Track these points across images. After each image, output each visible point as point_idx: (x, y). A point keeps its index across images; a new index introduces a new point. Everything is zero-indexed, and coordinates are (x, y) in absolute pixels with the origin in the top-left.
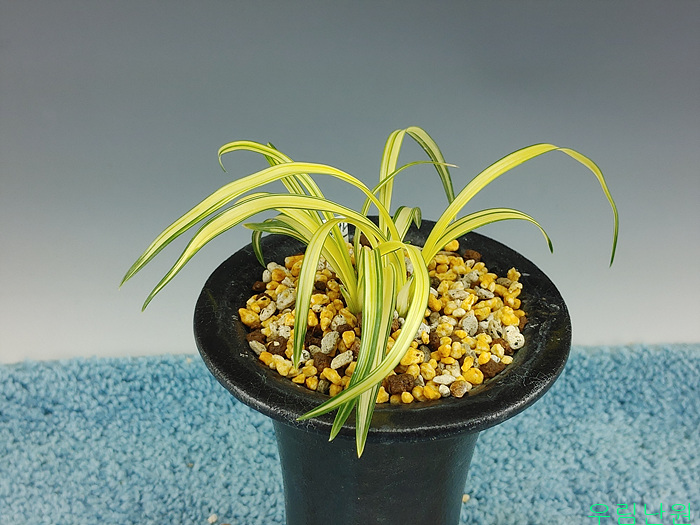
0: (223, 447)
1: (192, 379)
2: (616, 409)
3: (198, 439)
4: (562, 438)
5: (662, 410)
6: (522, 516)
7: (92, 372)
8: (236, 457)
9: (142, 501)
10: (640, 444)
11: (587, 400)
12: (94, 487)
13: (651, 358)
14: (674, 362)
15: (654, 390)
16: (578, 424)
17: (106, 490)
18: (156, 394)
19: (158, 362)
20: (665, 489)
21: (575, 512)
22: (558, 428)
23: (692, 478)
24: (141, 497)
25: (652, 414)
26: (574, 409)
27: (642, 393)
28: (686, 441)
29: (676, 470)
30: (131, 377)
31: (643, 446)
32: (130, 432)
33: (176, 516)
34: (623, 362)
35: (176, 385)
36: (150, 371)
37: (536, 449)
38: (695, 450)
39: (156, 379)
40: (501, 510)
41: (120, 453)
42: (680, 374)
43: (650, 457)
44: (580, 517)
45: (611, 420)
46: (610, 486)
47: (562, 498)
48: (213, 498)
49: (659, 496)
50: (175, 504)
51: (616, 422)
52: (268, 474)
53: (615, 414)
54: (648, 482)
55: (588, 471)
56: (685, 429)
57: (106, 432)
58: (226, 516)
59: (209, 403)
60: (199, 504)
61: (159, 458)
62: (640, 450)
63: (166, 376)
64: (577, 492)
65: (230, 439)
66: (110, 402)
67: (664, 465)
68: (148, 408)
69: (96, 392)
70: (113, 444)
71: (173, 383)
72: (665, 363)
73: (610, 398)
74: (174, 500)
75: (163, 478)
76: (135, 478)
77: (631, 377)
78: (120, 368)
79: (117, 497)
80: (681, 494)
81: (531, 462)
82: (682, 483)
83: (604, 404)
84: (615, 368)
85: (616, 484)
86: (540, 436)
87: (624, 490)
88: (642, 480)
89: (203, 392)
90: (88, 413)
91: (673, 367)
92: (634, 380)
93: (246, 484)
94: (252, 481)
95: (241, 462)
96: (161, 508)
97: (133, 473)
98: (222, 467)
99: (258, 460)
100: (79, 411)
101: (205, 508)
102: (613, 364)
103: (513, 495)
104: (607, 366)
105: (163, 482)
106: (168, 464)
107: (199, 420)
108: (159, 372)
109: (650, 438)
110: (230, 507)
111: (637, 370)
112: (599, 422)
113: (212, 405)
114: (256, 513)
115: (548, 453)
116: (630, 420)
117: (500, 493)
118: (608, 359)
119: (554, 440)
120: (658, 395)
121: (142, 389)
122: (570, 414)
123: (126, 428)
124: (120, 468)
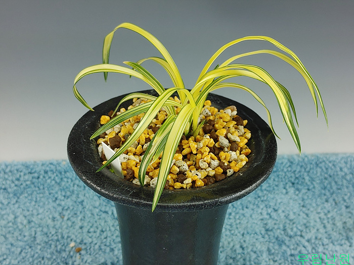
0: (80, 207)
1: (65, 172)
2: (290, 187)
3: (68, 203)
4: (260, 202)
5: (314, 187)
6: (237, 242)
7: (13, 169)
8: (88, 212)
9: (36, 235)
10: (302, 205)
11: (275, 182)
12: (11, 229)
13: (309, 161)
14: (321, 163)
15: (310, 177)
16: (269, 195)
17: (17, 230)
18: (46, 180)
19: (48, 163)
20: (314, 228)
21: (265, 240)
22: (259, 197)
23: (328, 222)
24: (35, 234)
25: (308, 189)
26: (268, 187)
27: (304, 179)
28: (326, 203)
29: (320, 218)
30: (33, 171)
31: (303, 206)
32: (31, 200)
33: (53, 243)
34: (294, 162)
35: (57, 176)
36: (43, 168)
37: (247, 208)
38: (330, 208)
39: (46, 172)
40: (226, 239)
41: (26, 211)
42: (324, 169)
43: (307, 212)
44: (267, 243)
45: (287, 193)
46: (284, 227)
47: (258, 233)
48: (74, 234)
49: (310, 232)
50: (53, 237)
51: (290, 194)
52: (103, 221)
53: (289, 190)
54: (305, 225)
55: (273, 219)
56: (325, 197)
57: (19, 200)
58: (80, 243)
59: (74, 185)
60: (66, 237)
61: (47, 214)
62: (301, 208)
63: (52, 171)
64: (267, 230)
65: (85, 203)
66: (22, 184)
67: (313, 216)
68: (41, 187)
69: (14, 179)
70: (22, 206)
71: (55, 174)
72: (316, 163)
73: (287, 181)
74: (53, 235)
75: (48, 223)
76: (33, 224)
77: (298, 170)
78: (27, 167)
79: (22, 234)
80: (322, 230)
81: (243, 215)
82: (322, 225)
83: (284, 184)
84: (290, 166)
85: (287, 226)
86: (249, 201)
87: (292, 229)
88: (302, 223)
89: (71, 179)
90: (9, 190)
91: (320, 165)
92: (300, 172)
93: (91, 227)
94: (95, 225)
95: (90, 215)
96: (45, 239)
97: (32, 221)
98: (80, 218)
99: (99, 214)
100: (5, 189)
101: (69, 239)
102: (289, 164)
103: (233, 232)
104: (285, 165)
105: (48, 226)
106: (51, 216)
107: (68, 193)
108: (48, 169)
109: (307, 202)
110: (82, 239)
111: (302, 166)
112: (280, 194)
113: (76, 186)
114: (96, 242)
115: (253, 210)
116: (297, 192)
117: (226, 231)
118: (286, 161)
119: (256, 203)
120: (312, 180)
121: (38, 178)
122: (265, 190)
123: (30, 198)
124: (25, 219)
